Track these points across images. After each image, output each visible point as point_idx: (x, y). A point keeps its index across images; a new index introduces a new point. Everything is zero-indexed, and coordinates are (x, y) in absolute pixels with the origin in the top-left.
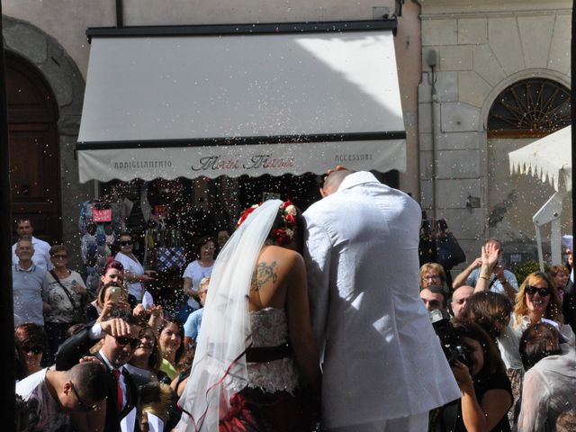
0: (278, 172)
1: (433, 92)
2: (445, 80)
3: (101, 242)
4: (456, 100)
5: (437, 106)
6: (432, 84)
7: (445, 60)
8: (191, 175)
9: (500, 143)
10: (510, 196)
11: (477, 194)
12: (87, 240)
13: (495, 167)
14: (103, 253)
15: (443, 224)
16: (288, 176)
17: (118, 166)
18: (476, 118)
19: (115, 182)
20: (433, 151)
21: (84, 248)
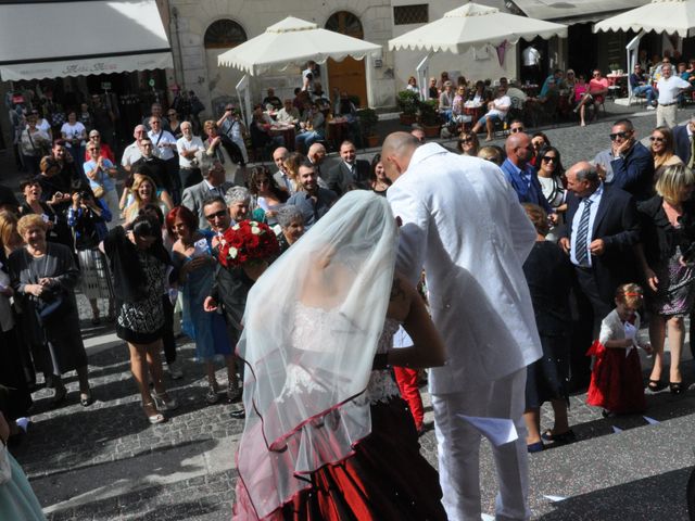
0: (108, 72)
1: (177, 27)
2: (182, 21)
3: (20, 113)
4: (188, 31)
5: (180, 35)
6: (176, 23)
7: (181, 11)
8: (63, 76)
9: (211, 51)
10: (218, 76)
11: (202, 76)
12: (12, 113)
13: (210, 62)
14: (21, 119)
15: (192, 93)
16: (114, 74)
17: (23, 73)
18: (199, 39)
19: (22, 81)
20: (180, 56)
21: (11, 116)
